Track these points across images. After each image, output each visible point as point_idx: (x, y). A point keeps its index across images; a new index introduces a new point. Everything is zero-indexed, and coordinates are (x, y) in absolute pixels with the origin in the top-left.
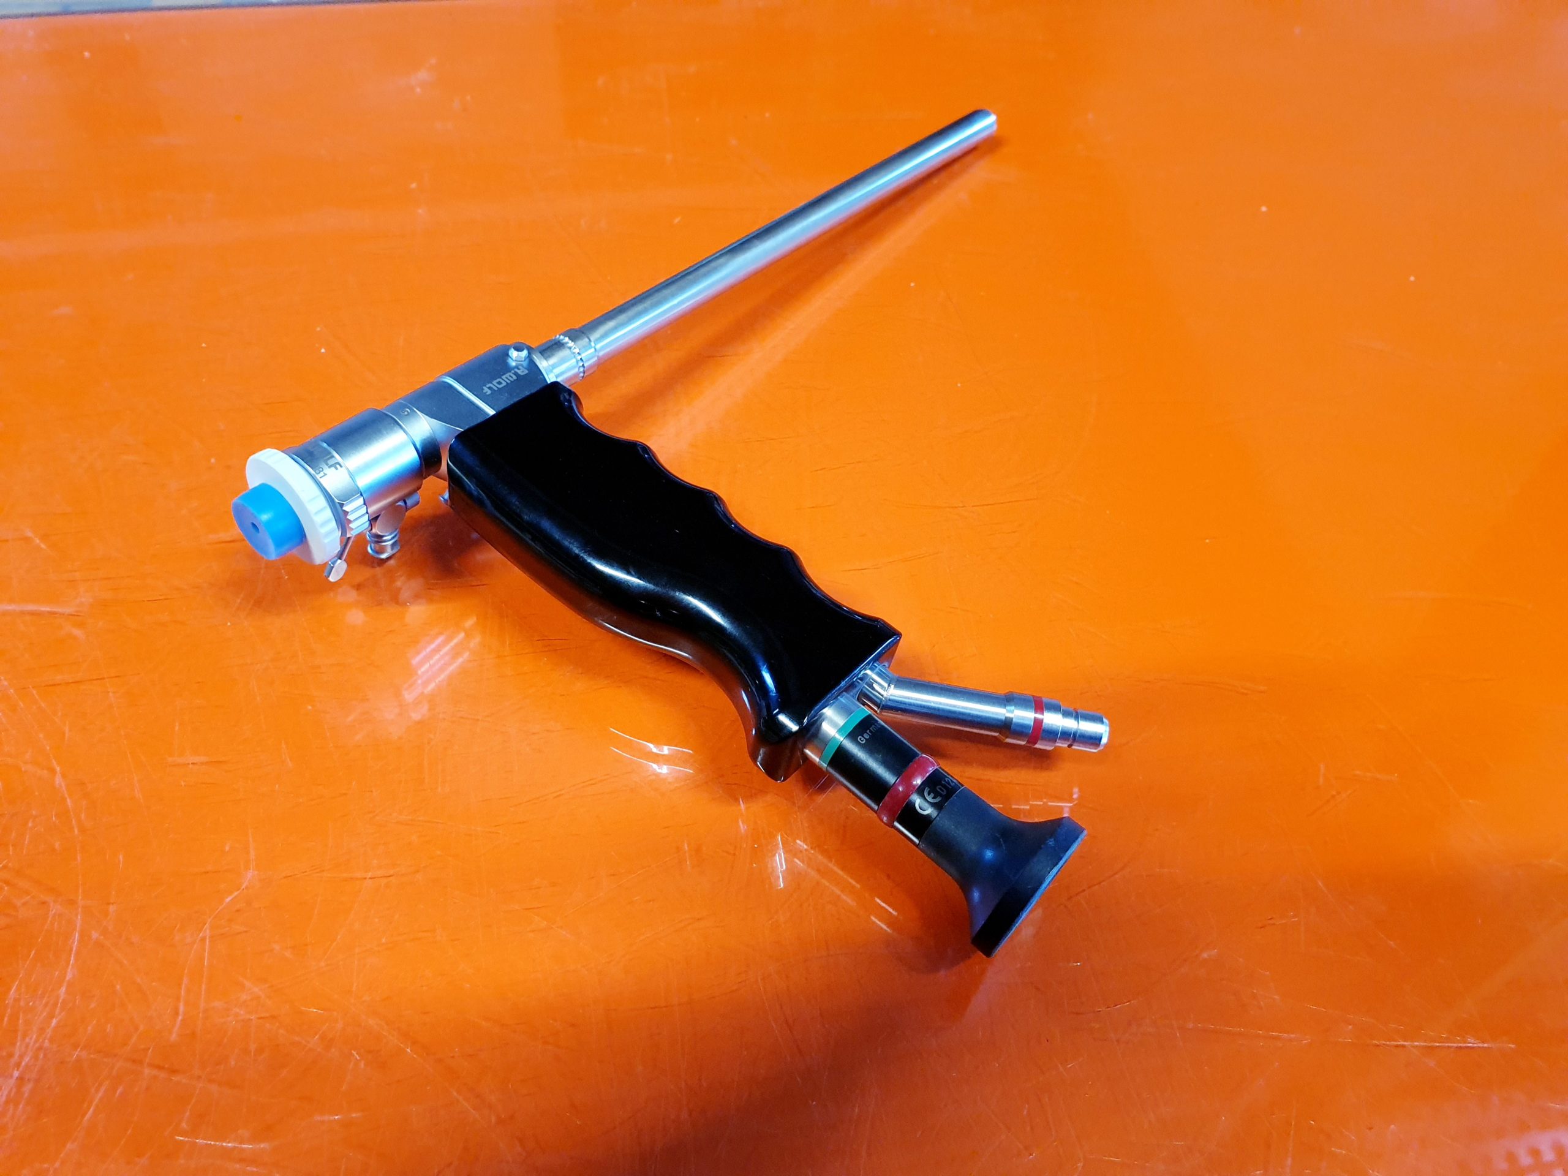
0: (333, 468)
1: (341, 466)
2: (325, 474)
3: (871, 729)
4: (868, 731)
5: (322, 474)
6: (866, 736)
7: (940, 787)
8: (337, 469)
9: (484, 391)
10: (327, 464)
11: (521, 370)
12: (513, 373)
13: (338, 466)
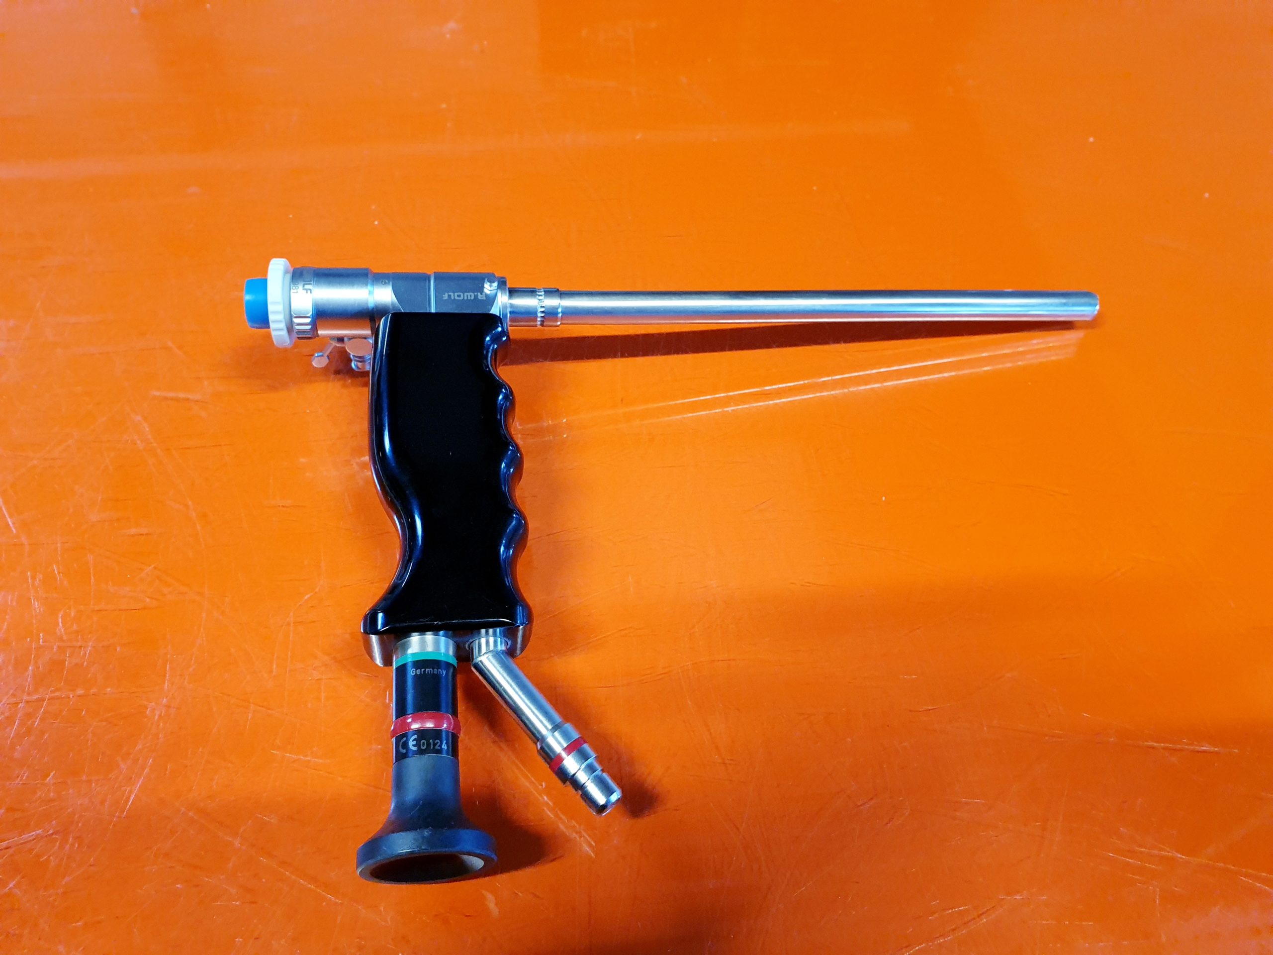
0: (305, 291)
1: (311, 293)
2: (297, 292)
3: (427, 670)
4: (423, 670)
5: (295, 291)
6: (418, 672)
7: (425, 742)
8: (307, 292)
9: (444, 296)
10: (303, 287)
11: (482, 296)
12: (474, 295)
13: (309, 291)
